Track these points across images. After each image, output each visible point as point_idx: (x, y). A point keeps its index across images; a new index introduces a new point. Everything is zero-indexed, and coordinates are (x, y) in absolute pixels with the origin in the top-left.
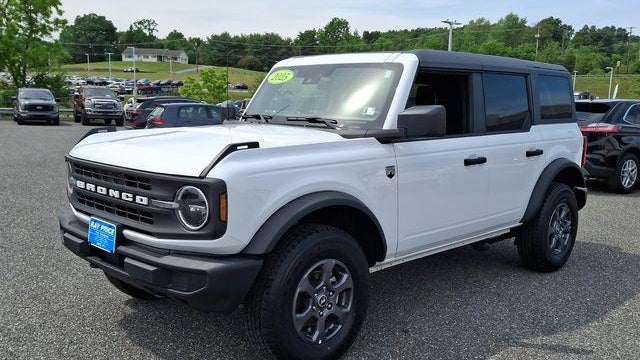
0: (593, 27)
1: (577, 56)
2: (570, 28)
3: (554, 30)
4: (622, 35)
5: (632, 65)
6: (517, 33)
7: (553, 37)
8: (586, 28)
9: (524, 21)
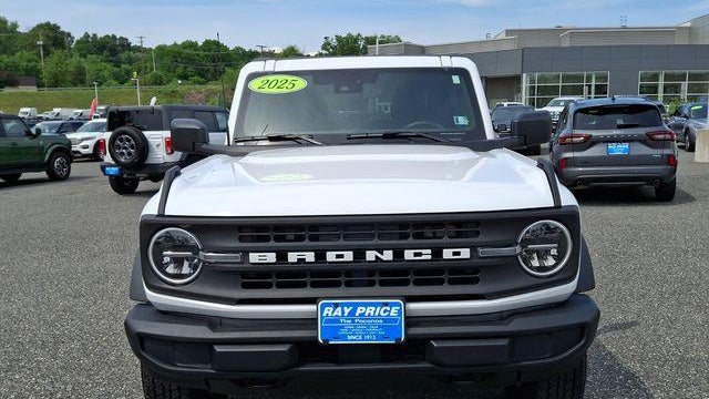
0: (95, 35)
1: (87, 67)
2: (69, 35)
3: (53, 37)
4: (124, 44)
5: (148, 76)
6: (10, 38)
7: (53, 44)
8: (87, 36)
9: (15, 25)
